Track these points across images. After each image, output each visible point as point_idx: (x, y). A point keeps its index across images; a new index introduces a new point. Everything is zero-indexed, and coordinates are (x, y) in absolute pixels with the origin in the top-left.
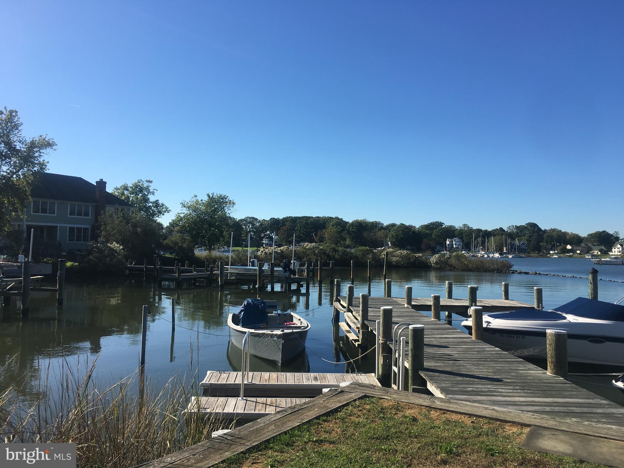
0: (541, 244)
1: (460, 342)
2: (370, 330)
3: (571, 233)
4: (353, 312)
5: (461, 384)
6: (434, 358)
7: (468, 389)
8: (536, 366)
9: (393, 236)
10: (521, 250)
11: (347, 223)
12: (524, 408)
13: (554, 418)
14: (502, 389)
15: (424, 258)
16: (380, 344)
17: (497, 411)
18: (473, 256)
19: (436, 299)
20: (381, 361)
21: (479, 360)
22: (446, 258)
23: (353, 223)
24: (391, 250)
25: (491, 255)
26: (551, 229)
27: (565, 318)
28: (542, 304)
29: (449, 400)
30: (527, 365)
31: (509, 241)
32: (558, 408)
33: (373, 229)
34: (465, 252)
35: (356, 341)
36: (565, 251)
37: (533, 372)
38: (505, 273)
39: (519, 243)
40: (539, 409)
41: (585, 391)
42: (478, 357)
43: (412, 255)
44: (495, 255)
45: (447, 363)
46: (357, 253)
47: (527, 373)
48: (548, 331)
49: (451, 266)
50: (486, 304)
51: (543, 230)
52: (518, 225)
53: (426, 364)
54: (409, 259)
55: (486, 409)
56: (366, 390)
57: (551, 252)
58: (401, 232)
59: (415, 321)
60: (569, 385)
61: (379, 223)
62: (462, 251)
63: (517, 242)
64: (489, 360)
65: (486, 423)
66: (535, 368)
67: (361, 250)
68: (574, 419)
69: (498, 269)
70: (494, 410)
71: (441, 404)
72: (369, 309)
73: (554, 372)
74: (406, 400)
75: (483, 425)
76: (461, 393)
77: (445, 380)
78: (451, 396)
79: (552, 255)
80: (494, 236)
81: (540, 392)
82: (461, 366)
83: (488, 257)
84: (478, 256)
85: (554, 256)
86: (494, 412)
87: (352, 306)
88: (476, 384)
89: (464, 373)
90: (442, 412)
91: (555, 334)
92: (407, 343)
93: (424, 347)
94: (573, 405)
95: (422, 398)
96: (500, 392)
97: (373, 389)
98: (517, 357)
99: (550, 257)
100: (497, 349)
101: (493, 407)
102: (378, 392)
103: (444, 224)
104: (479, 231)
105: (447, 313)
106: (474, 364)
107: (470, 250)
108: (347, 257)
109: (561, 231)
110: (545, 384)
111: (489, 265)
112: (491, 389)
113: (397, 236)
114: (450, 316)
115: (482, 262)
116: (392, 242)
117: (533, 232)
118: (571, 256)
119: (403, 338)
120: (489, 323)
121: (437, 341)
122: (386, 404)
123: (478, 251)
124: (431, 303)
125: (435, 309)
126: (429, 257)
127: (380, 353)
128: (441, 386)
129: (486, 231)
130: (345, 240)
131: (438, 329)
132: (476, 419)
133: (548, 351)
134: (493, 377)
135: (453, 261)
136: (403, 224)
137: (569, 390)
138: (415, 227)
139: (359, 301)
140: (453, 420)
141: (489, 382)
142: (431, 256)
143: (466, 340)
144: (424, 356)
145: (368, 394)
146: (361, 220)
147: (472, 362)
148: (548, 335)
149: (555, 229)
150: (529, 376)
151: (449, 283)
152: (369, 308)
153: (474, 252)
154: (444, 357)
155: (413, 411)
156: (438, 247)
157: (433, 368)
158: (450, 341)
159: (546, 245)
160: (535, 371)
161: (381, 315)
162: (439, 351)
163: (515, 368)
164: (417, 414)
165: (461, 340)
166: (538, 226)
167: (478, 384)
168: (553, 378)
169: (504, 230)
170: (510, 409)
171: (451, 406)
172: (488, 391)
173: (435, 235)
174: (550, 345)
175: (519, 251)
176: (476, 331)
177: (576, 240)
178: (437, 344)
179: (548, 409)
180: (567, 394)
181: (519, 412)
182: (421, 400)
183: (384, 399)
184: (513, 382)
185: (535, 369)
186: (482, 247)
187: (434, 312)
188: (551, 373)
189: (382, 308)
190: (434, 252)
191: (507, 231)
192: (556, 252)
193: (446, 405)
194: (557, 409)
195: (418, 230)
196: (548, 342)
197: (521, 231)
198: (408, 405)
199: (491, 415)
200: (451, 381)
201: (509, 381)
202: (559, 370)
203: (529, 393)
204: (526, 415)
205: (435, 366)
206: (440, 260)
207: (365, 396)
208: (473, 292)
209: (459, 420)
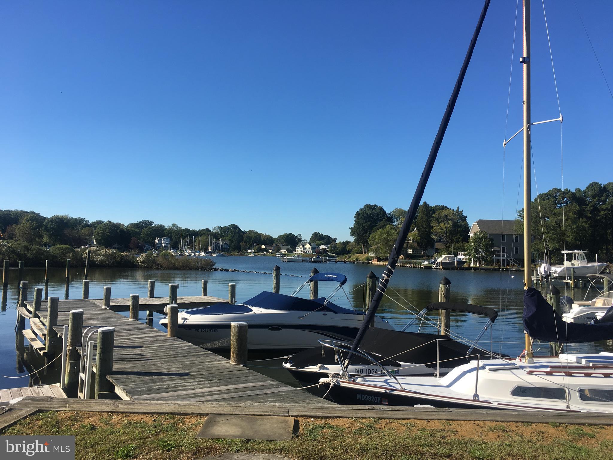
0: (241, 244)
1: (155, 341)
2: (58, 336)
3: (265, 234)
4: (41, 317)
5: (149, 383)
6: (125, 359)
7: (155, 387)
8: (221, 357)
9: (98, 234)
10: (224, 249)
11: (45, 218)
12: (206, 398)
13: (230, 404)
14: (188, 383)
15: (131, 257)
16: (68, 350)
17: (179, 405)
18: (180, 255)
19: (134, 298)
20: (68, 369)
21: (171, 356)
22: (154, 257)
23: (52, 219)
24: (95, 248)
25: (197, 254)
26: (250, 230)
27: (251, 310)
28: (235, 298)
29: (133, 401)
30: (214, 357)
31: (214, 240)
32: (235, 394)
33: (76, 226)
34: (173, 251)
35: (41, 349)
36: (260, 250)
37: (218, 363)
38: (209, 270)
39: (223, 243)
40: (218, 398)
41: (259, 375)
42: (169, 354)
43: (118, 253)
44: (201, 253)
45: (138, 363)
46: (55, 252)
47: (213, 364)
48: (233, 324)
49: (158, 265)
50: (186, 301)
51: (243, 231)
52: (222, 226)
53: (115, 367)
54: (115, 258)
55: (169, 405)
56: (41, 404)
57: (249, 251)
58: (107, 229)
59: (111, 322)
60: (247, 371)
61: (84, 220)
62: (170, 250)
63: (221, 242)
64: (180, 356)
65: (167, 419)
66: (221, 358)
67: (59, 249)
68: (247, 402)
69: (202, 267)
70: (177, 404)
71: (124, 407)
72: (58, 313)
73: (236, 360)
74: (87, 408)
75: (164, 422)
76: (147, 393)
77: (133, 381)
78: (136, 397)
79: (249, 254)
80: (201, 236)
81: (221, 381)
82: (151, 365)
83: (195, 255)
84: (185, 255)
85: (251, 255)
86: (177, 407)
87: (39, 310)
88: (164, 381)
89: (153, 371)
90: (124, 415)
91: (238, 326)
92: (95, 346)
93: (113, 350)
94: (248, 389)
95: (106, 404)
96: (185, 386)
97: (50, 401)
98: (206, 350)
99: (248, 256)
100: (190, 344)
101: (176, 402)
102: (55, 405)
103: (154, 223)
104: (188, 230)
105: (148, 312)
106: (165, 362)
107: (178, 250)
108: (43, 256)
109: (257, 232)
110: (227, 373)
111: (194, 263)
112: (177, 385)
113: (103, 234)
114: (151, 315)
115: (188, 260)
116: (98, 240)
117: (235, 233)
118: (265, 255)
119: (91, 343)
120: (186, 319)
121: (132, 342)
122: (62, 416)
123: (185, 250)
124: (129, 303)
125: (133, 310)
126: (137, 256)
127: (67, 360)
128: (128, 388)
129: (194, 230)
130: (41, 237)
131: (134, 330)
132: (158, 417)
133: (231, 342)
134: (181, 372)
135: (160, 260)
136: (110, 222)
137: (246, 375)
138: (123, 225)
139: (47, 305)
140: (135, 422)
141: (176, 378)
142: (139, 254)
143: (161, 338)
144: (114, 359)
145: (43, 408)
146: (62, 216)
147: (163, 360)
148: (232, 327)
149: (253, 231)
150: (215, 367)
151: (151, 282)
152: (59, 311)
153: (182, 251)
154: (136, 357)
155: (92, 420)
156: (147, 245)
157: (122, 370)
158: (145, 341)
159: (245, 245)
160: (219, 362)
161: (70, 319)
162: (132, 352)
163: (203, 361)
164: (97, 421)
165: (155, 339)
166: (239, 228)
167: (165, 381)
168: (235, 366)
169: (210, 231)
170: (193, 401)
171: (135, 407)
172: (174, 387)
173: (145, 234)
174: (234, 336)
175: (223, 250)
176: (171, 328)
177: (269, 241)
178: (131, 344)
179: (226, 396)
180: (244, 379)
181: (200, 403)
182: (103, 406)
183: (61, 411)
184: (198, 375)
185: (220, 360)
186: (189, 246)
187: (132, 312)
188: (233, 362)
189: (71, 312)
190: (142, 250)
191: (213, 232)
192: (253, 251)
193: (130, 407)
194: (233, 395)
195: (127, 229)
196: (232, 334)
197: (225, 232)
198: (88, 414)
199: (173, 410)
200: (139, 381)
201: (195, 374)
202: (240, 359)
203: (212, 383)
204: (206, 405)
205: (125, 368)
206: (147, 259)
207: (39, 411)
208: (174, 289)
209: (141, 421)
